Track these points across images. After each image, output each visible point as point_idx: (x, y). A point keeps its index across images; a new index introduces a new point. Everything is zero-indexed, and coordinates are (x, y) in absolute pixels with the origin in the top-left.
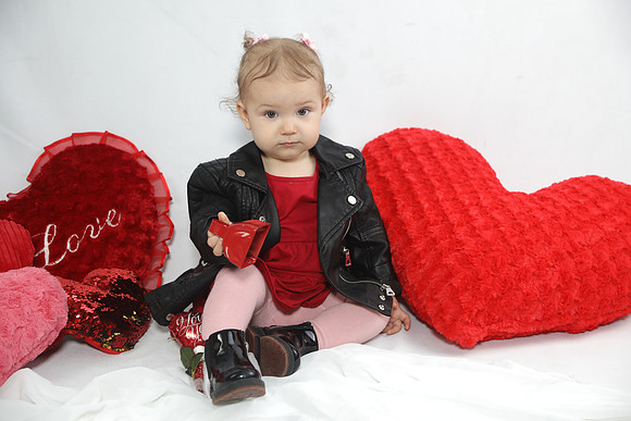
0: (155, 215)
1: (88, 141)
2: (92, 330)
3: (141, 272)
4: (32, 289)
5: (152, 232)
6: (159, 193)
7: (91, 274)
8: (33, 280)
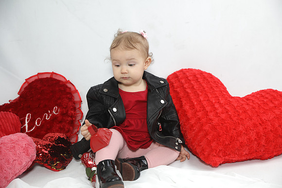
0: (75, 109)
1: (45, 76)
2: (47, 161)
3: (69, 134)
4: (20, 143)
5: (74, 117)
6: (76, 99)
7: (46, 136)
8: (20, 139)
